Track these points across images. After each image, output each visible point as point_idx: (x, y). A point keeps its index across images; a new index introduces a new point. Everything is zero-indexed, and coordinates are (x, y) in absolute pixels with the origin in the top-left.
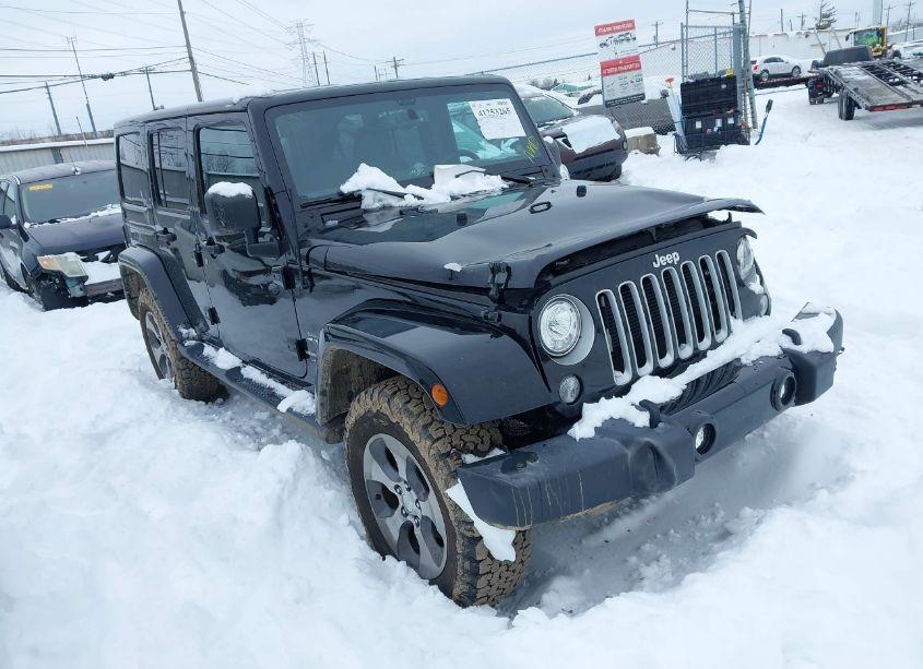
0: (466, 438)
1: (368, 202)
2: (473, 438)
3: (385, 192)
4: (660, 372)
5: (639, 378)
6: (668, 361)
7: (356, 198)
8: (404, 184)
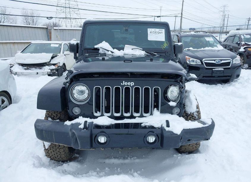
0: (53, 114)
1: (101, 51)
2: (54, 115)
3: (105, 49)
4: (112, 117)
5: (104, 115)
6: (118, 115)
7: (97, 49)
8: (114, 48)
